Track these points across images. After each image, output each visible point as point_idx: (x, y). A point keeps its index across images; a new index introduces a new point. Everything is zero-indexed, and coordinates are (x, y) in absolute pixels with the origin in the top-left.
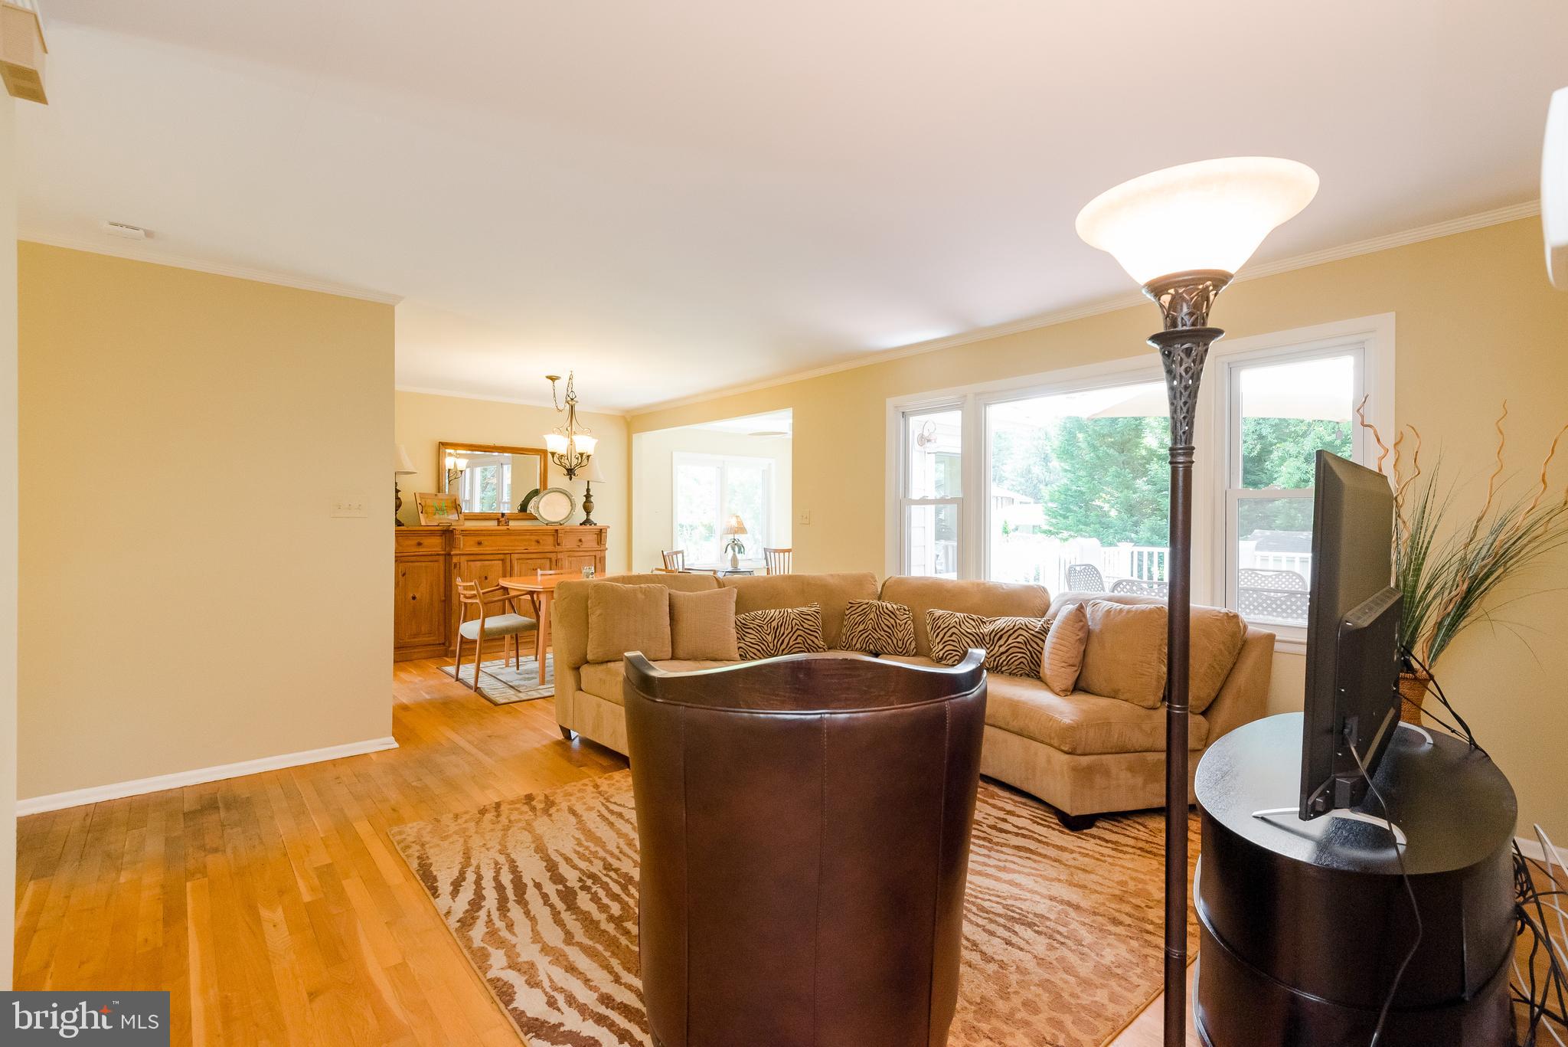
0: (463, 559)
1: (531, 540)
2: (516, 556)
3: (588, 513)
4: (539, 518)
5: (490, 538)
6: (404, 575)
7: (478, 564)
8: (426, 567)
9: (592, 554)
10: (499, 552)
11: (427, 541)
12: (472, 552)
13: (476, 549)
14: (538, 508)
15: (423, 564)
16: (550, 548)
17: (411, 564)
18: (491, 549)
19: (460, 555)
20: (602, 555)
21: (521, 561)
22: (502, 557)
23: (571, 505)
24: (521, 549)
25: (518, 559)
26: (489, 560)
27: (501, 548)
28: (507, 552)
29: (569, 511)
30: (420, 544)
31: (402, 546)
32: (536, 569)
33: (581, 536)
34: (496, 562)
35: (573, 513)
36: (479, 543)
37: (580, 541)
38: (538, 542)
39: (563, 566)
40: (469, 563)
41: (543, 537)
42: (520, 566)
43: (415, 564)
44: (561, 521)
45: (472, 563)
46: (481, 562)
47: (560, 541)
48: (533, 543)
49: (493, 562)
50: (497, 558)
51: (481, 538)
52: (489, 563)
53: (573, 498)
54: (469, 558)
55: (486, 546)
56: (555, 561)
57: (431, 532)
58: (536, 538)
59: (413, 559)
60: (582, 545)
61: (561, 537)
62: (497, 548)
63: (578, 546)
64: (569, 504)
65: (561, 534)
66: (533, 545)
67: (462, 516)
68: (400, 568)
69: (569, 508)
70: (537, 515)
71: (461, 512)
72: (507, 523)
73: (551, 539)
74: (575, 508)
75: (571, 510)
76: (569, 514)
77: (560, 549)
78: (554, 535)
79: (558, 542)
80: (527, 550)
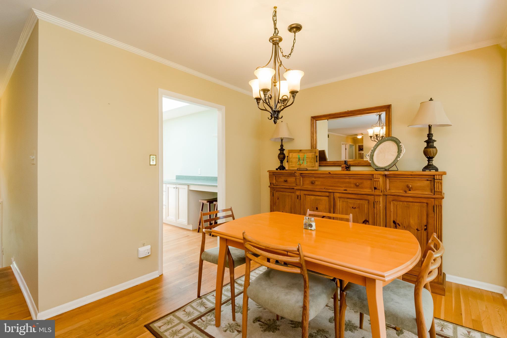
0: (303, 193)
2: (338, 195)
3: (430, 158)
4: (372, 165)
5: (319, 179)
6: (278, 199)
8: (288, 196)
9: (425, 201)
10: (327, 191)
11: (289, 180)
12: (306, 189)
13: (310, 187)
14: (373, 155)
15: (287, 193)
16: (368, 191)
18: (319, 187)
19: (301, 190)
20: (437, 203)
21: (342, 199)
22: (327, 194)
23: (398, 152)
24: (342, 189)
25: (340, 198)
26: (319, 196)
27: (327, 187)
28: (331, 191)
29: (395, 157)
30: (286, 181)
31: (277, 182)
32: (355, 208)
33: (410, 182)
34: (324, 198)
35: (398, 159)
36: (313, 183)
37: (408, 187)
38: (356, 186)
39: (384, 208)
40: (306, 196)
41: (360, 181)
42: (341, 203)
43: (284, 193)
44: (387, 167)
45: (309, 196)
46: (314, 197)
47: (377, 186)
48: (352, 185)
49: (322, 197)
50: (324, 195)
51: (313, 179)
52: (319, 197)
53: (400, 144)
54: (306, 192)
55: (317, 185)
56: (373, 203)
57: (292, 174)
58: (355, 181)
59: (282, 190)
60: (409, 190)
61: (377, 181)
62: (324, 187)
63: (406, 192)
64: (397, 151)
65: (378, 178)
66: (351, 187)
67: (317, 164)
68: (277, 194)
69: (396, 154)
70: (370, 162)
71: (318, 161)
72: (348, 167)
73: (369, 182)
74: (401, 154)
75: (397, 156)
76: (394, 161)
77: (377, 192)
78: (371, 179)
79: (375, 186)
80: (346, 190)
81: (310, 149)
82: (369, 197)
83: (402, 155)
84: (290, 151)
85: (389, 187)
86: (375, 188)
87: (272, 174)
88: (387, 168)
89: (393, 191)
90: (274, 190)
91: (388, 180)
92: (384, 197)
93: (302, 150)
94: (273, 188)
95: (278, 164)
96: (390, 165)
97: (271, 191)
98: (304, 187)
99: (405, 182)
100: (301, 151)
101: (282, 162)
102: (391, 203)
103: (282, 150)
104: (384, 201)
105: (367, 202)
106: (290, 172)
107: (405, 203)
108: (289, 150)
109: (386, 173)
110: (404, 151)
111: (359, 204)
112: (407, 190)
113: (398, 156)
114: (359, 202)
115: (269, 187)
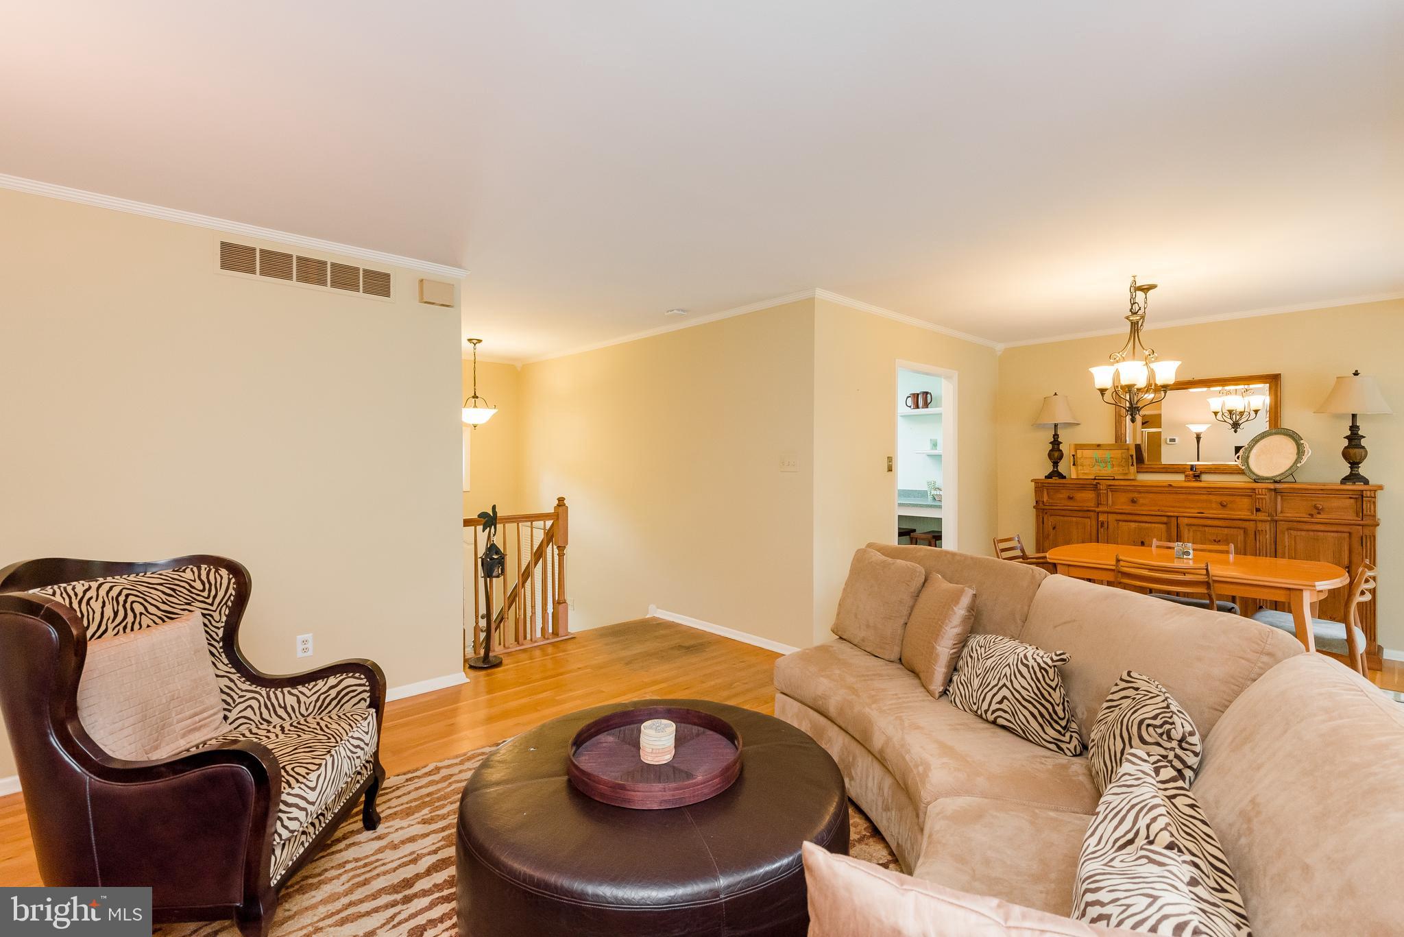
0: (1112, 518)
1: (1210, 502)
2: (1186, 521)
3: (1354, 464)
4: (1247, 472)
5: (1147, 495)
6: (1054, 528)
7: (1133, 525)
8: (1077, 523)
9: (1346, 529)
10: (1163, 514)
11: (1080, 496)
12: (1121, 511)
13: (1128, 508)
14: (1248, 457)
15: (1074, 519)
16: (1245, 514)
17: (1062, 518)
18: (1147, 509)
19: (1108, 513)
20: (1367, 532)
21: (1194, 528)
22: (1165, 519)
23: (1298, 453)
24: (1193, 512)
25: (1189, 525)
26: (1146, 522)
27: (1163, 508)
28: (1172, 514)
29: (1293, 462)
30: (1070, 498)
31: (1052, 499)
32: (1219, 541)
33: (1317, 501)
34: (1156, 525)
35: (1298, 465)
36: (1133, 501)
37: (1316, 507)
38: (1222, 505)
39: (1272, 541)
40: (1120, 523)
41: (1230, 498)
42: (1191, 534)
43: (1066, 518)
44: (1277, 476)
45: (1124, 523)
46: (1137, 524)
47: (1261, 505)
48: (1214, 505)
49: (1153, 525)
50: (1158, 521)
51: (1136, 495)
52: (1147, 525)
53: (1302, 442)
54: (1120, 517)
55: (1143, 505)
56: (1253, 533)
57: (1082, 486)
58: (1219, 499)
59: (1063, 513)
60: (1319, 513)
61: (1262, 499)
62: (1158, 508)
63: (1312, 515)
64: (1295, 451)
65: (1263, 495)
66: (1212, 509)
67: (1133, 469)
68: (1050, 521)
69: (1294, 457)
70: (1243, 468)
71: (1135, 464)
72: (1197, 477)
73: (1246, 501)
74: (1303, 457)
75: (1296, 460)
76: (1292, 467)
77: (1261, 516)
78: (1251, 496)
79: (1258, 507)
80: (1202, 513)
81: (1114, 443)
82: (1247, 523)
83: (1305, 459)
84: (1079, 447)
85: (1282, 508)
86: (1258, 510)
87: (1040, 486)
88: (1278, 479)
89: (1290, 514)
90: (1046, 513)
91: (1279, 498)
92: (1272, 525)
93: (1103, 445)
94: (1042, 510)
95: (1049, 468)
96: (1282, 474)
97: (1037, 516)
98: (1116, 507)
99: (1312, 500)
100: (1099, 445)
101: (1056, 464)
102: (1284, 534)
103: (1056, 443)
104: (1272, 530)
105: (1242, 532)
106: (1078, 482)
107: (1312, 533)
108: (1076, 445)
109: (1278, 486)
110: (1308, 453)
111: (1227, 535)
112: (1314, 512)
113: (1298, 460)
114: (1226, 531)
115: (1034, 507)
